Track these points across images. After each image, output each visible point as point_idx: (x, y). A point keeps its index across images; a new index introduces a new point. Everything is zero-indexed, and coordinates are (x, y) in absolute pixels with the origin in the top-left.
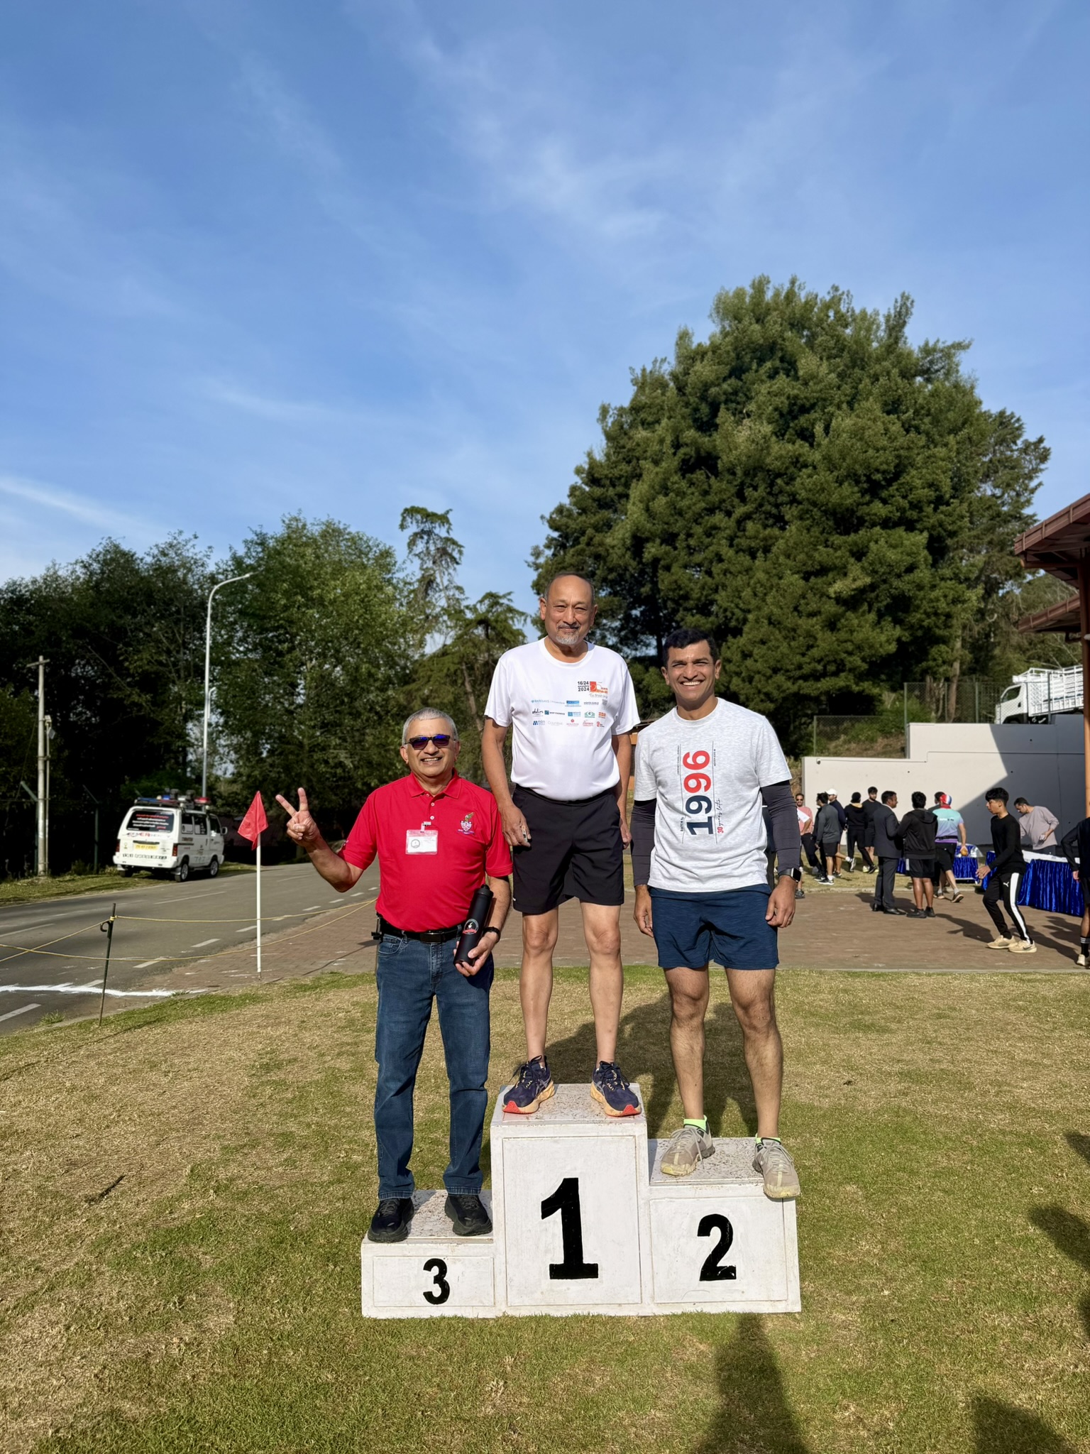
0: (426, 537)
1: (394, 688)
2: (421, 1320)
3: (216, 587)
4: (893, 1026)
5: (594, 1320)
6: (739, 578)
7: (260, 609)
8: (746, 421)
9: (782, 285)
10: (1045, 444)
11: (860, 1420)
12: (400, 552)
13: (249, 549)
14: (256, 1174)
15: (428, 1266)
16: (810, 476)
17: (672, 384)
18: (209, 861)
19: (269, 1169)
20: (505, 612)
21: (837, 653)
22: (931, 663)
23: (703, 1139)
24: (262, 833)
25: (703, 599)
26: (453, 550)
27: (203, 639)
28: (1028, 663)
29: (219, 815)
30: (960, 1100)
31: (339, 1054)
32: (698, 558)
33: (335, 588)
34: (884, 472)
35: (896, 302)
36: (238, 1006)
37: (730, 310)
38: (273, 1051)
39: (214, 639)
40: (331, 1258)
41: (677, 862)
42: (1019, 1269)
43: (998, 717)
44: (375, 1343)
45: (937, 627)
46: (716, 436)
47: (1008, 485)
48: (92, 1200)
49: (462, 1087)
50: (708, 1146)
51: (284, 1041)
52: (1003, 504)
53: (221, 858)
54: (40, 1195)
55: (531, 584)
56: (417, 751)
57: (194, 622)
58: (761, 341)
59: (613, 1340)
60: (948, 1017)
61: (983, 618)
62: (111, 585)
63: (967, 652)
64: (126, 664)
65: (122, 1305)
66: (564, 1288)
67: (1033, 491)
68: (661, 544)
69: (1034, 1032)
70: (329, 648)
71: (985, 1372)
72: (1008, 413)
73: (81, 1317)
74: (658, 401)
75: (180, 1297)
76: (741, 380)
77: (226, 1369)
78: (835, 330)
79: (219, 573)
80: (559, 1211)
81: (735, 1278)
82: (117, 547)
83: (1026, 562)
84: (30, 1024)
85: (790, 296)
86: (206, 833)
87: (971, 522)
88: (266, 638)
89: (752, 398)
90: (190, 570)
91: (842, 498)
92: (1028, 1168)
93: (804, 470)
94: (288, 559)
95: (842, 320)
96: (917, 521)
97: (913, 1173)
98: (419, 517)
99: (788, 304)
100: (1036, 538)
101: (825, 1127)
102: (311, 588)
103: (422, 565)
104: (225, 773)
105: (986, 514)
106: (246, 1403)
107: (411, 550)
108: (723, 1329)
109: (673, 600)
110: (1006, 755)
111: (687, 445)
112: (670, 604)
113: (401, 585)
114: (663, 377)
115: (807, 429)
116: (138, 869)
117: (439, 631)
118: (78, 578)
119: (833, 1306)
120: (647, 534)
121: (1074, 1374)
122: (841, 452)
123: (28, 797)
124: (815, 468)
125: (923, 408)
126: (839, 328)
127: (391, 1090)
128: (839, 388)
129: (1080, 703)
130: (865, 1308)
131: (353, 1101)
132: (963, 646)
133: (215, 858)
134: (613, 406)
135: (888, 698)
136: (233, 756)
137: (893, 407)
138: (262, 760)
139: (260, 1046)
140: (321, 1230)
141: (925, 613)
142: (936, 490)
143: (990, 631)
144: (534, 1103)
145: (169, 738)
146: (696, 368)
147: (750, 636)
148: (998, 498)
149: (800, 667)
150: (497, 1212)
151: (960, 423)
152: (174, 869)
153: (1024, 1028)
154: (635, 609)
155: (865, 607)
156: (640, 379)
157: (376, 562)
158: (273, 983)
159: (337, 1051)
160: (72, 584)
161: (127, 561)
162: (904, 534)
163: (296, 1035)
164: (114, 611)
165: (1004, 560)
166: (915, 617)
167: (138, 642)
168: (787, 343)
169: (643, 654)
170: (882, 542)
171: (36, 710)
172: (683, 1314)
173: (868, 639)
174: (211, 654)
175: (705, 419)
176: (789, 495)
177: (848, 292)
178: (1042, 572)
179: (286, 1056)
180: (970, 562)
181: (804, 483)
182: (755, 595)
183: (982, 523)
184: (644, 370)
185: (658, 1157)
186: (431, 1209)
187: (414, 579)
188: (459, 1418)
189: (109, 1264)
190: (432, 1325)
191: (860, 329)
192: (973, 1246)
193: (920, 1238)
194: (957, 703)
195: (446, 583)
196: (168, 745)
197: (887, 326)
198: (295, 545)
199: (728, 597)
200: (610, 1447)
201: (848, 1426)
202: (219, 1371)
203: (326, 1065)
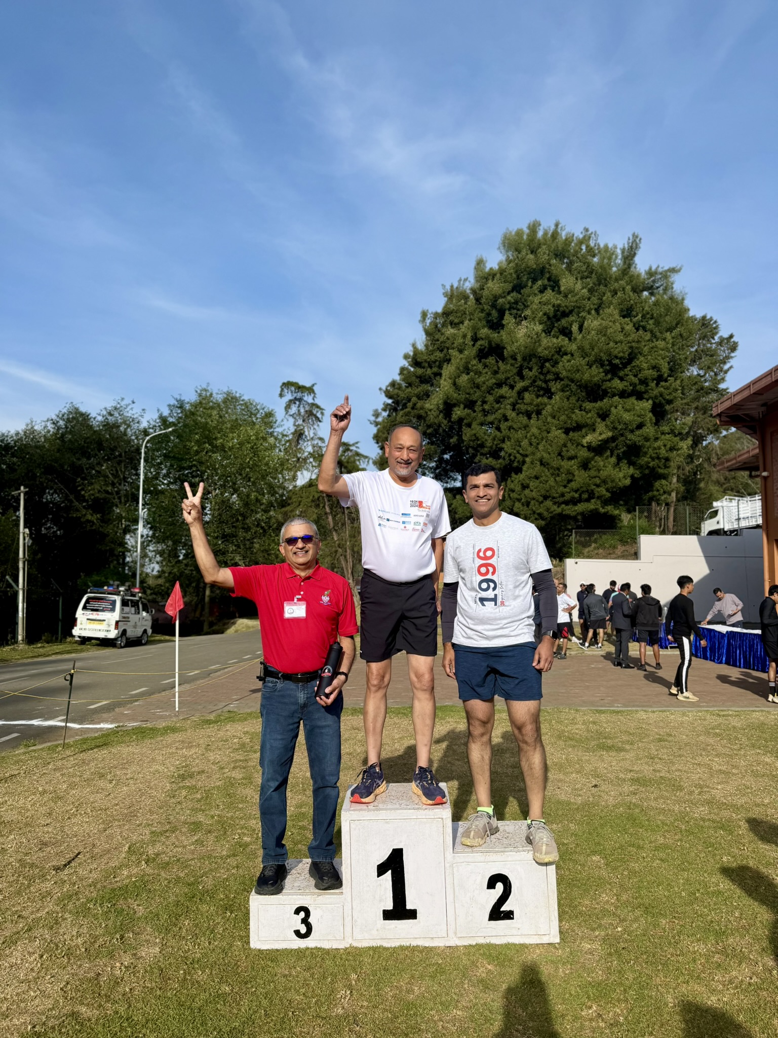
0: (297, 403)
1: (275, 510)
2: (292, 950)
3: (148, 438)
4: (628, 747)
5: (414, 949)
6: (519, 432)
7: (179, 453)
8: (524, 322)
9: (549, 227)
10: (734, 339)
11: (600, 1016)
12: (280, 413)
13: (172, 411)
14: (175, 851)
15: (297, 911)
16: (569, 361)
17: (472, 296)
18: (141, 633)
19: (184, 847)
20: (354, 456)
21: (589, 485)
22: (655, 493)
23: (491, 821)
24: (180, 611)
25: (494, 447)
26: (317, 412)
27: (138, 475)
28: (725, 492)
29: (149, 601)
30: (673, 798)
31: (234, 768)
32: (490, 418)
33: (233, 439)
34: (621, 358)
35: (629, 239)
36: (162, 734)
37: (513, 244)
38: (187, 766)
39: (146, 474)
40: (228, 908)
41: (472, 626)
42: (713, 913)
43: (703, 531)
44: (260, 966)
45: (659, 467)
46: (503, 333)
47: (709, 368)
48: (58, 869)
49: (322, 785)
50: (494, 826)
51: (195, 759)
52: (706, 381)
53: (150, 631)
54: (21, 865)
55: (372, 436)
56: (291, 547)
57: (131, 463)
58: (535, 266)
59: (427, 963)
60: (667, 741)
61: (692, 462)
62: (73, 437)
63: (680, 485)
64: (83, 493)
65: (80, 941)
66: (393, 926)
67: (726, 372)
68: (464, 409)
69: (727, 751)
70: (228, 481)
71: (688, 982)
72: (708, 317)
73: (51, 949)
74: (462, 308)
75: (121, 935)
76: (521, 294)
77: (154, 984)
78: (587, 259)
79: (150, 428)
80: (390, 872)
81: (513, 919)
82: (77, 409)
83: (721, 421)
84: (13, 748)
85: (555, 235)
86: (139, 613)
87: (683, 394)
88: (183, 474)
89: (528, 306)
90: (129, 426)
91: (591, 376)
92: (720, 844)
93: (565, 357)
94: (199, 418)
95: (591, 252)
96: (645, 393)
97: (639, 847)
98: (293, 389)
99: (553, 241)
100: (728, 404)
101: (578, 817)
102: (216, 439)
103: (295, 422)
104: (153, 571)
105: (693, 388)
106: (168, 1007)
107: (287, 411)
108: (505, 954)
109: (472, 447)
110: (709, 558)
111: (482, 339)
112: (471, 450)
113: (280, 437)
114: (465, 291)
115: (567, 328)
116: (90, 639)
117: (307, 469)
118: (49, 431)
119: (582, 938)
120: (454, 401)
121: (749, 984)
122: (590, 344)
123: (11, 587)
124: (572, 355)
125: (648, 313)
126: (589, 257)
127: (271, 787)
128: (589, 299)
129: (760, 521)
130: (604, 940)
131: (244, 800)
132: (678, 481)
133: (145, 631)
134: (430, 311)
135: (626, 518)
136: (158, 558)
137: (627, 313)
138: (179, 561)
139: (178, 762)
140: (221, 889)
141: (651, 457)
142: (658, 371)
143: (697, 471)
144: (372, 796)
145: (113, 546)
146: (489, 285)
147: (527, 473)
148: (702, 377)
149: (563, 495)
150: (346, 873)
151: (674, 324)
152: (115, 639)
153: (720, 748)
154: (446, 454)
155: (608, 453)
156: (449, 293)
157: (263, 421)
158: (188, 719)
159: (232, 765)
160: (45, 436)
161: (84, 419)
162: (635, 402)
163: (203, 755)
164: (74, 455)
165: (706, 420)
166: (644, 460)
167: (92, 477)
168: (553, 268)
169: (452, 486)
170: (620, 407)
171: (18, 525)
172: (477, 944)
173: (610, 475)
174: (143, 486)
175: (495, 321)
176: (554, 375)
177: (596, 232)
178: (733, 429)
179: (196, 769)
180: (683, 421)
181: (564, 366)
182: (531, 444)
183: (690, 394)
184: (452, 286)
185: (459, 834)
186: (299, 872)
187: (289, 433)
188: (318, 1016)
189: (70, 913)
190: (300, 954)
191: (604, 258)
192: (681, 897)
193: (644, 892)
194: (674, 521)
195: (312, 435)
196: (112, 551)
197: (623, 256)
198: (205, 408)
199: (512, 445)
200: (424, 1035)
201: (591, 1020)
202: (149, 985)
203: (225, 775)
